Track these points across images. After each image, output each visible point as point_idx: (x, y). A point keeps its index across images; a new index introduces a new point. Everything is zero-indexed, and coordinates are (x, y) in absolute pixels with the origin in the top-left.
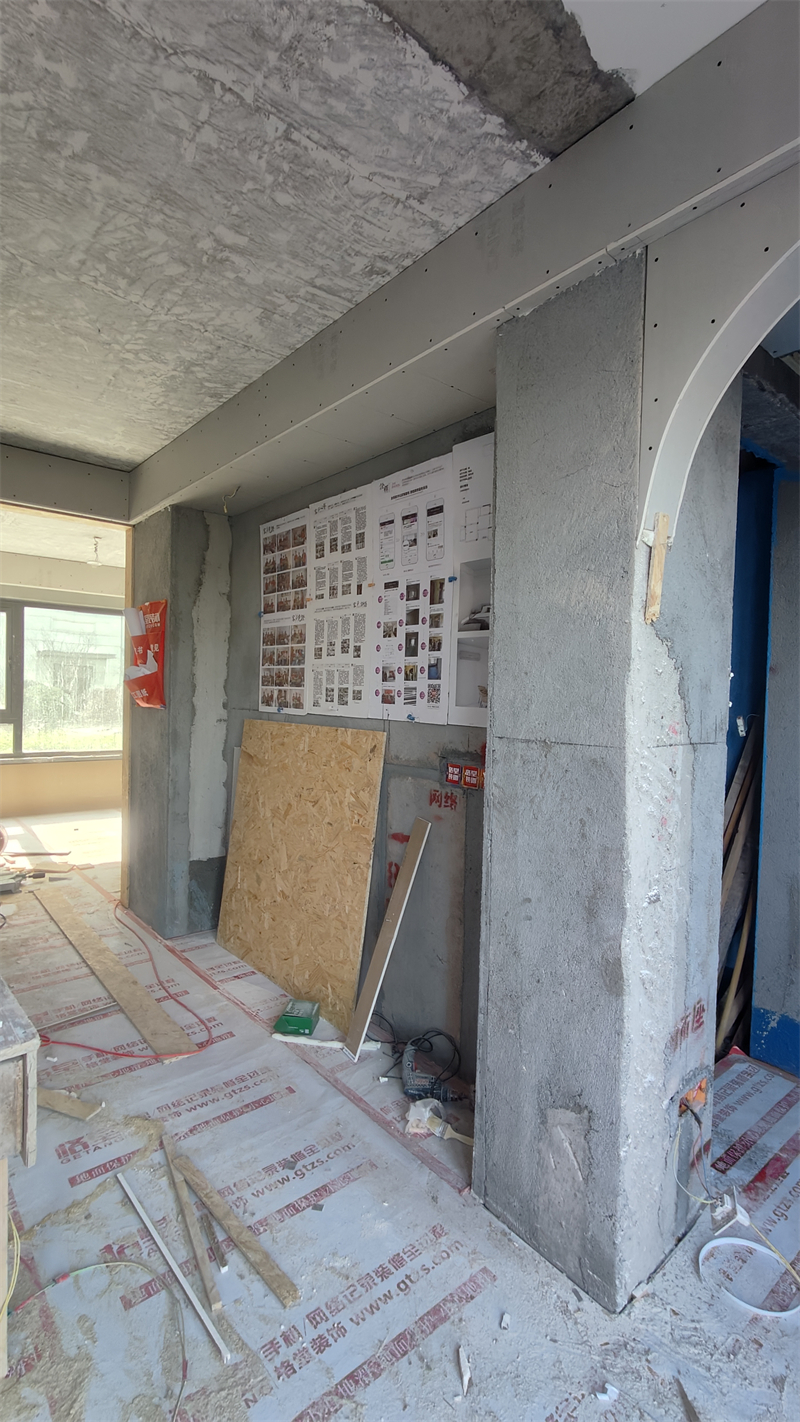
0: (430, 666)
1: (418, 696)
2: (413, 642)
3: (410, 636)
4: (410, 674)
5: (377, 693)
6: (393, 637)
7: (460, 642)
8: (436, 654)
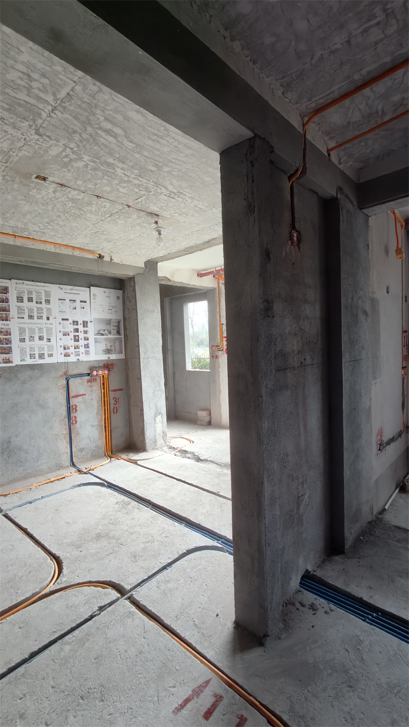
0: (85, 345)
1: (81, 354)
2: (77, 338)
3: (75, 336)
4: (76, 347)
5: (61, 354)
6: (68, 336)
7: (95, 339)
8: (87, 341)
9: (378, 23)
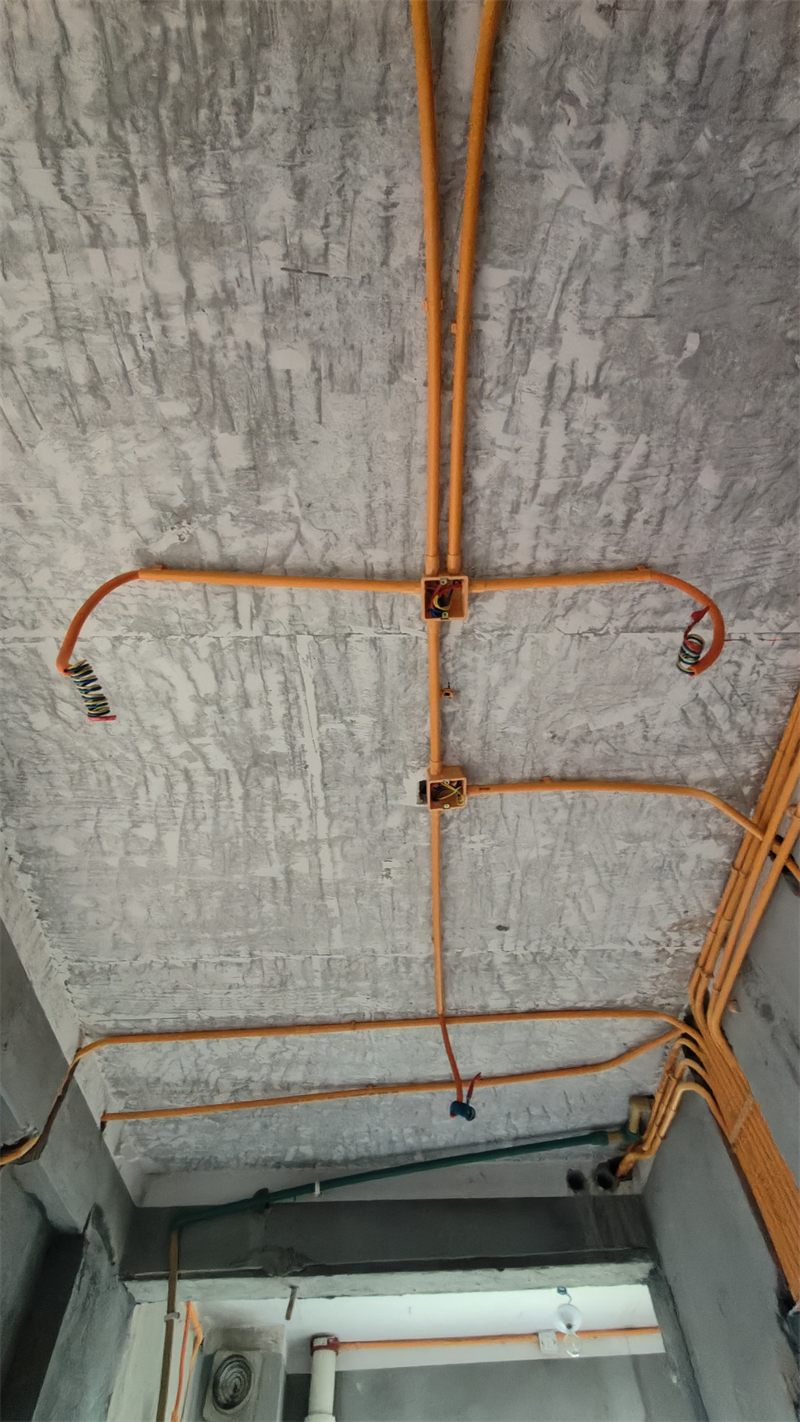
9: (239, 965)
